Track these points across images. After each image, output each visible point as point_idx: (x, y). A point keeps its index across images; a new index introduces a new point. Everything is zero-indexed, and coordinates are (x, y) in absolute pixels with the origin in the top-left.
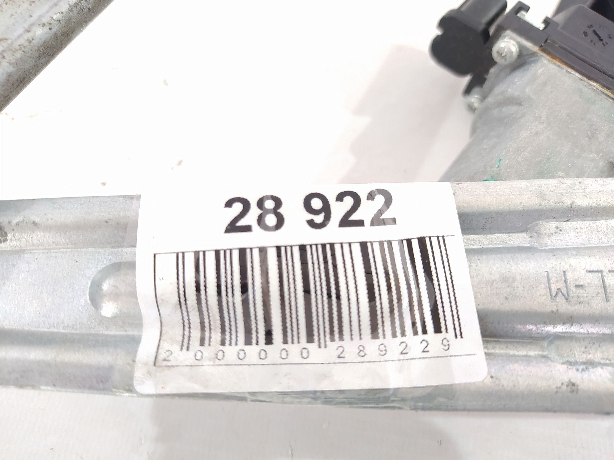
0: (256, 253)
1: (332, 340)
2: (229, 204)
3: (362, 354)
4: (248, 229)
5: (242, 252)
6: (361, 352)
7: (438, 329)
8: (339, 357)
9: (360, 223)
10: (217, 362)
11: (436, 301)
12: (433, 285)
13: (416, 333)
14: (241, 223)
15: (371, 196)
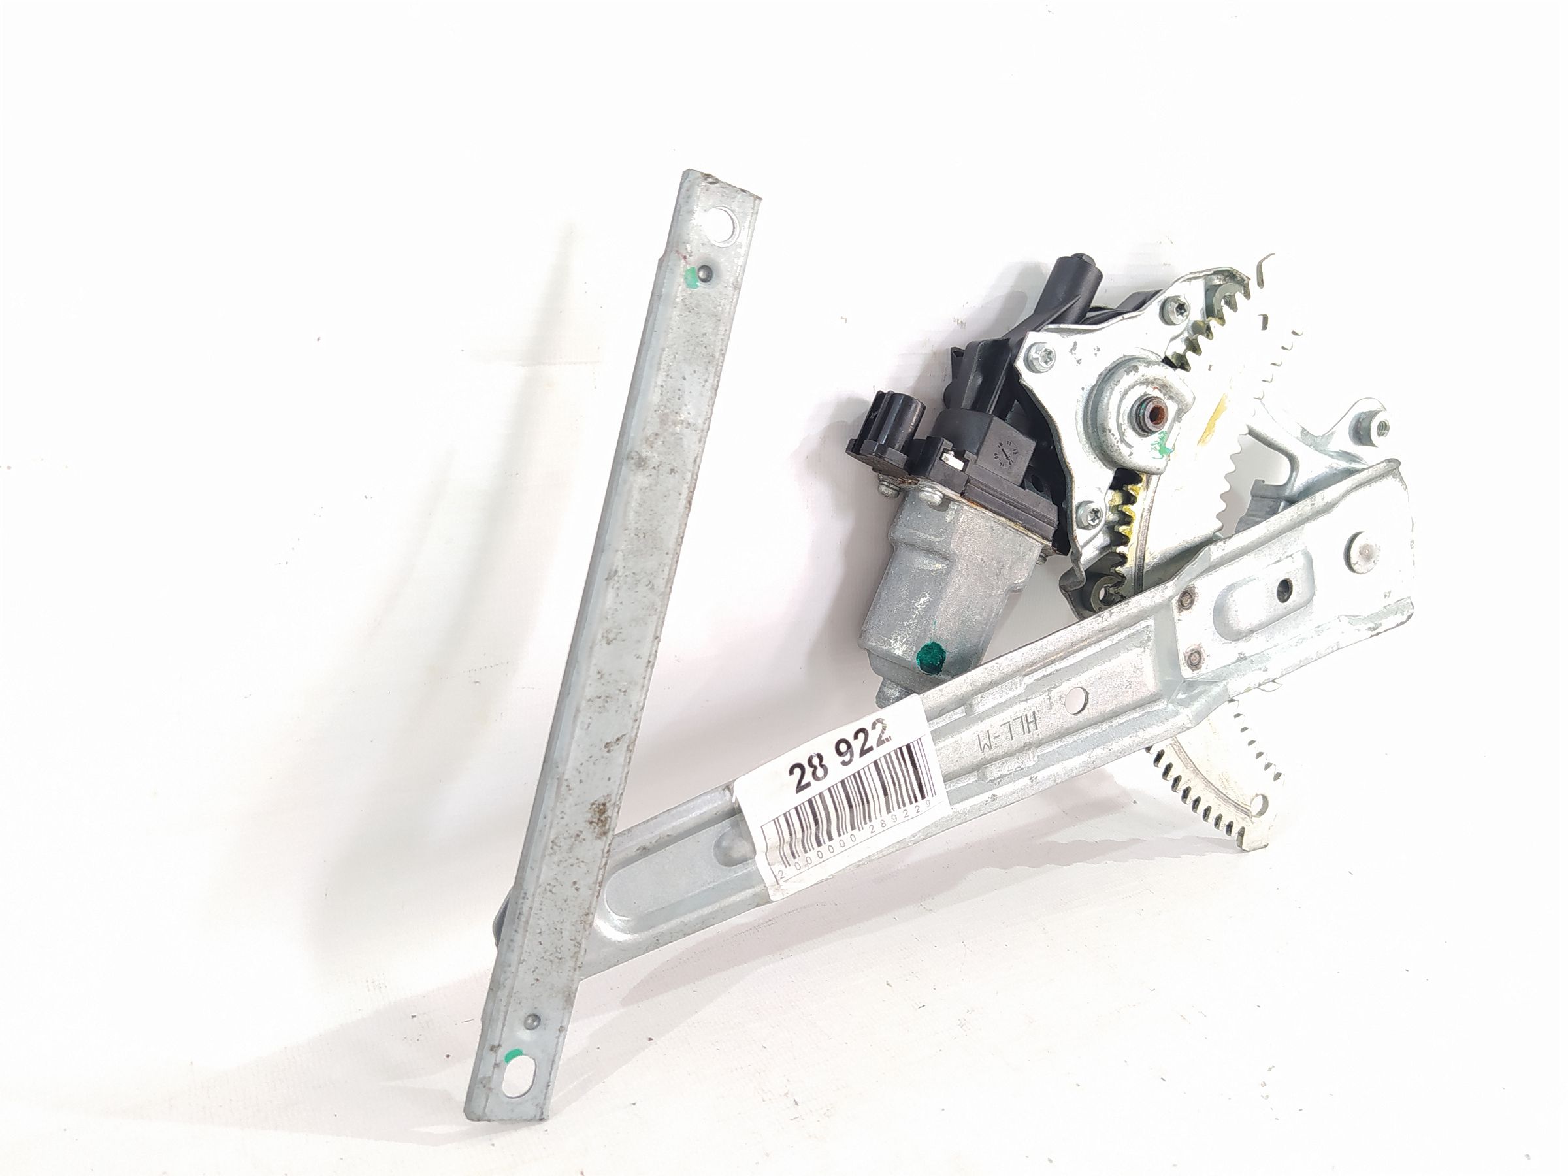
0: (818, 798)
1: (866, 823)
2: (791, 772)
3: (884, 825)
4: (808, 785)
5: (810, 801)
6: (883, 823)
7: (923, 797)
8: (872, 832)
9: (871, 749)
10: (810, 866)
11: (920, 781)
12: (918, 772)
13: (911, 803)
14: (803, 783)
15: (874, 726)
